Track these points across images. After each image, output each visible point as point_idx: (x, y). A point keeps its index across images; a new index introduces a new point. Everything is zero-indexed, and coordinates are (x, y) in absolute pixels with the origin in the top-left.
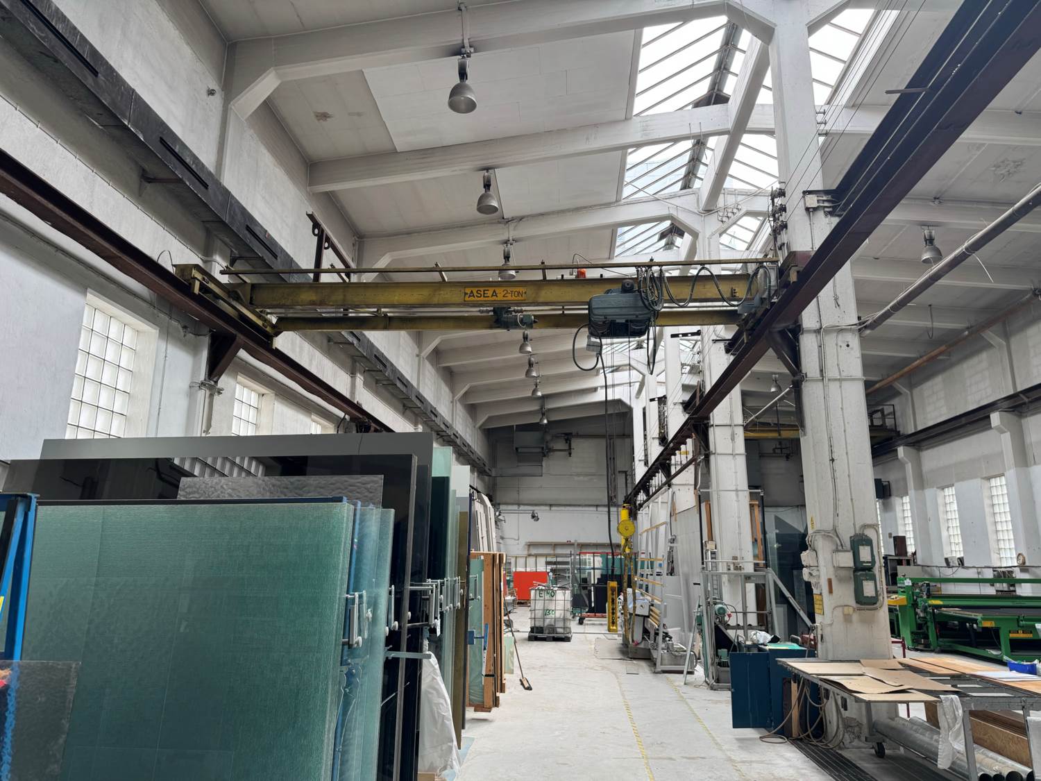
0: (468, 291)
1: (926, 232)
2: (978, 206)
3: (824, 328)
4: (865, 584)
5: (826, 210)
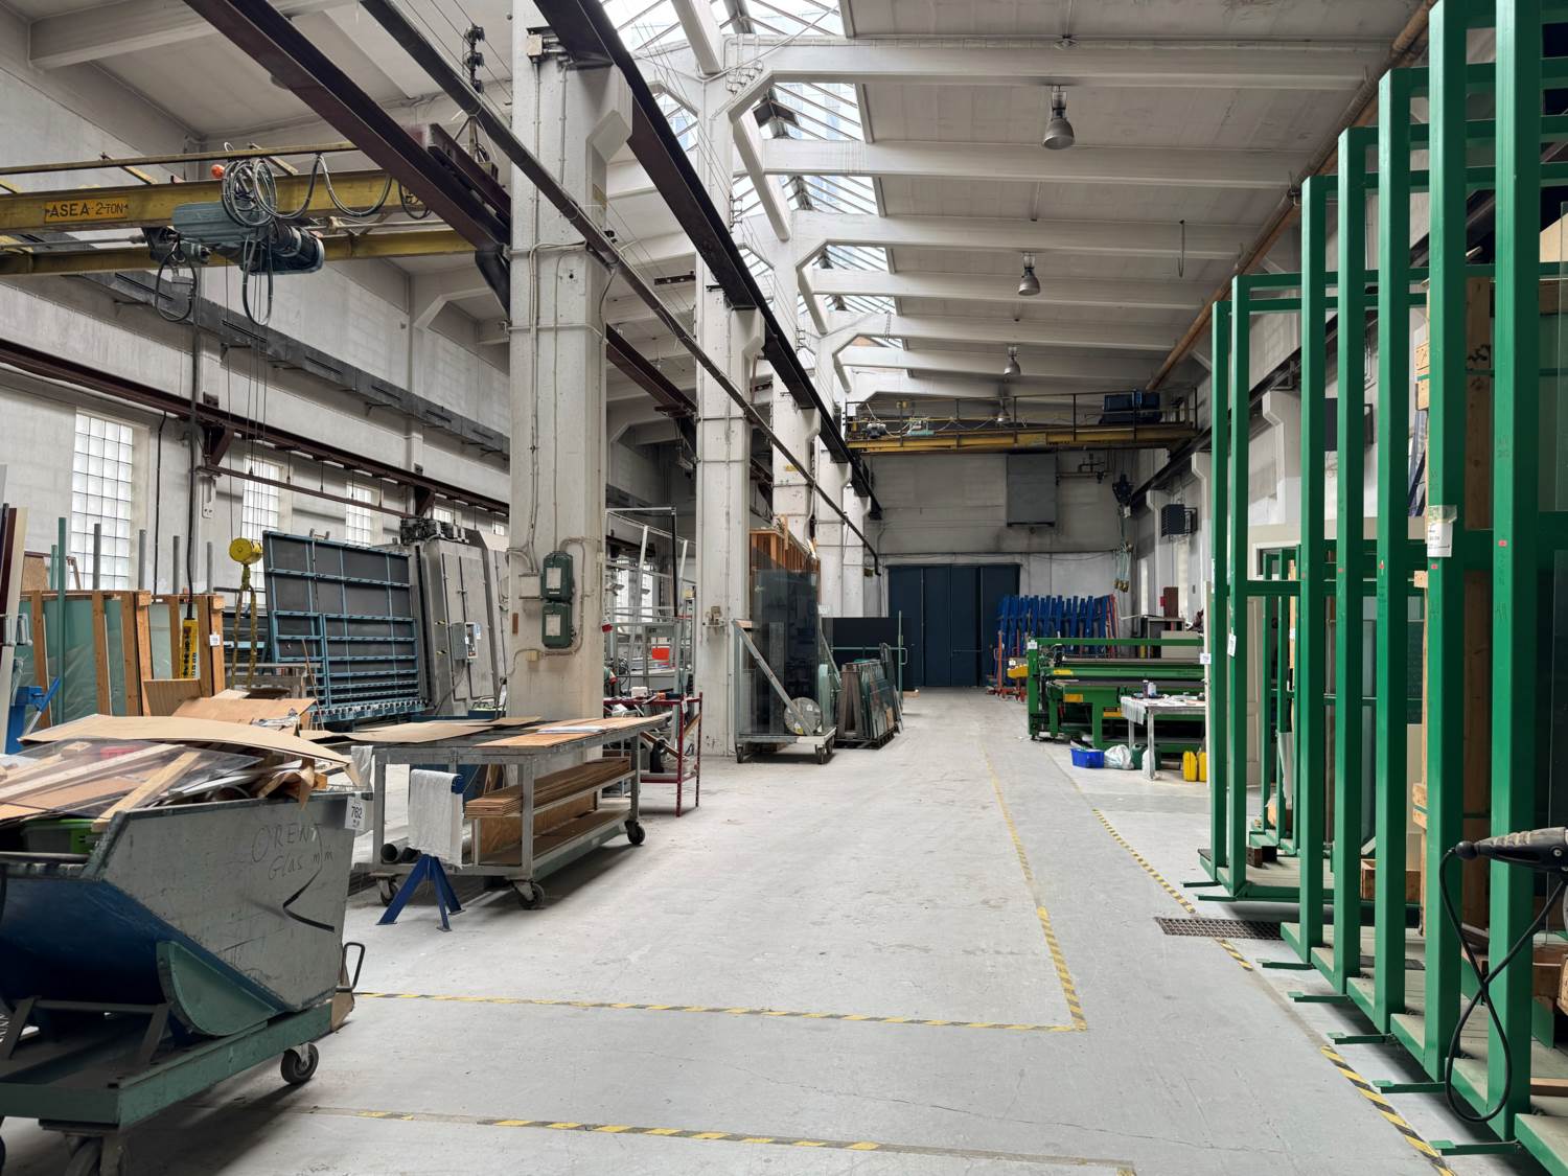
0: (50, 206)
1: (1054, 95)
2: (1132, 47)
3: (535, 250)
4: (549, 619)
5: (561, 58)
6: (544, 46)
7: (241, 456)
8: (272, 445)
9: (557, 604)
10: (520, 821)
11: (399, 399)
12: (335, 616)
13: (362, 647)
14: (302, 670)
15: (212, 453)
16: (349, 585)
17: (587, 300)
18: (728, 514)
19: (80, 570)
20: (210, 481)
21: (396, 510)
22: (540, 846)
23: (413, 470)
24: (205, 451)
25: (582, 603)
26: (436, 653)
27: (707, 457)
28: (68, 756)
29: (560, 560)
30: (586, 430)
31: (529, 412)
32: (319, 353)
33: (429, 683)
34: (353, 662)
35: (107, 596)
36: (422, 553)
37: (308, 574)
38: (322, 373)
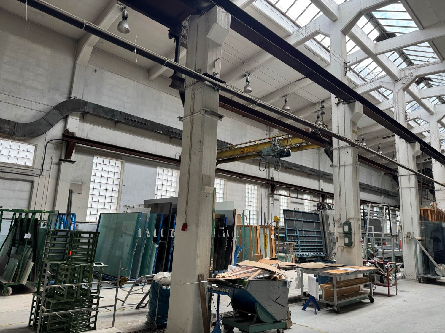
0: (241, 150)
3: (338, 148)
4: (345, 238)
5: (343, 102)
6: (339, 100)
7: (278, 190)
8: (286, 187)
9: (347, 235)
10: (333, 291)
11: (316, 172)
12: (301, 229)
13: (308, 238)
14: (292, 244)
15: (272, 190)
16: (304, 221)
17: (352, 158)
18: (411, 203)
19: (247, 218)
20: (272, 197)
21: (317, 201)
22: (339, 299)
23: (321, 190)
24: (271, 190)
25: (354, 235)
26: (327, 240)
27: (402, 187)
28: (243, 268)
29: (348, 223)
30: (353, 190)
31: (338, 186)
32: (296, 164)
33: (326, 248)
34: (306, 242)
35: (252, 226)
36: (323, 213)
37: (294, 219)
38: (297, 169)
